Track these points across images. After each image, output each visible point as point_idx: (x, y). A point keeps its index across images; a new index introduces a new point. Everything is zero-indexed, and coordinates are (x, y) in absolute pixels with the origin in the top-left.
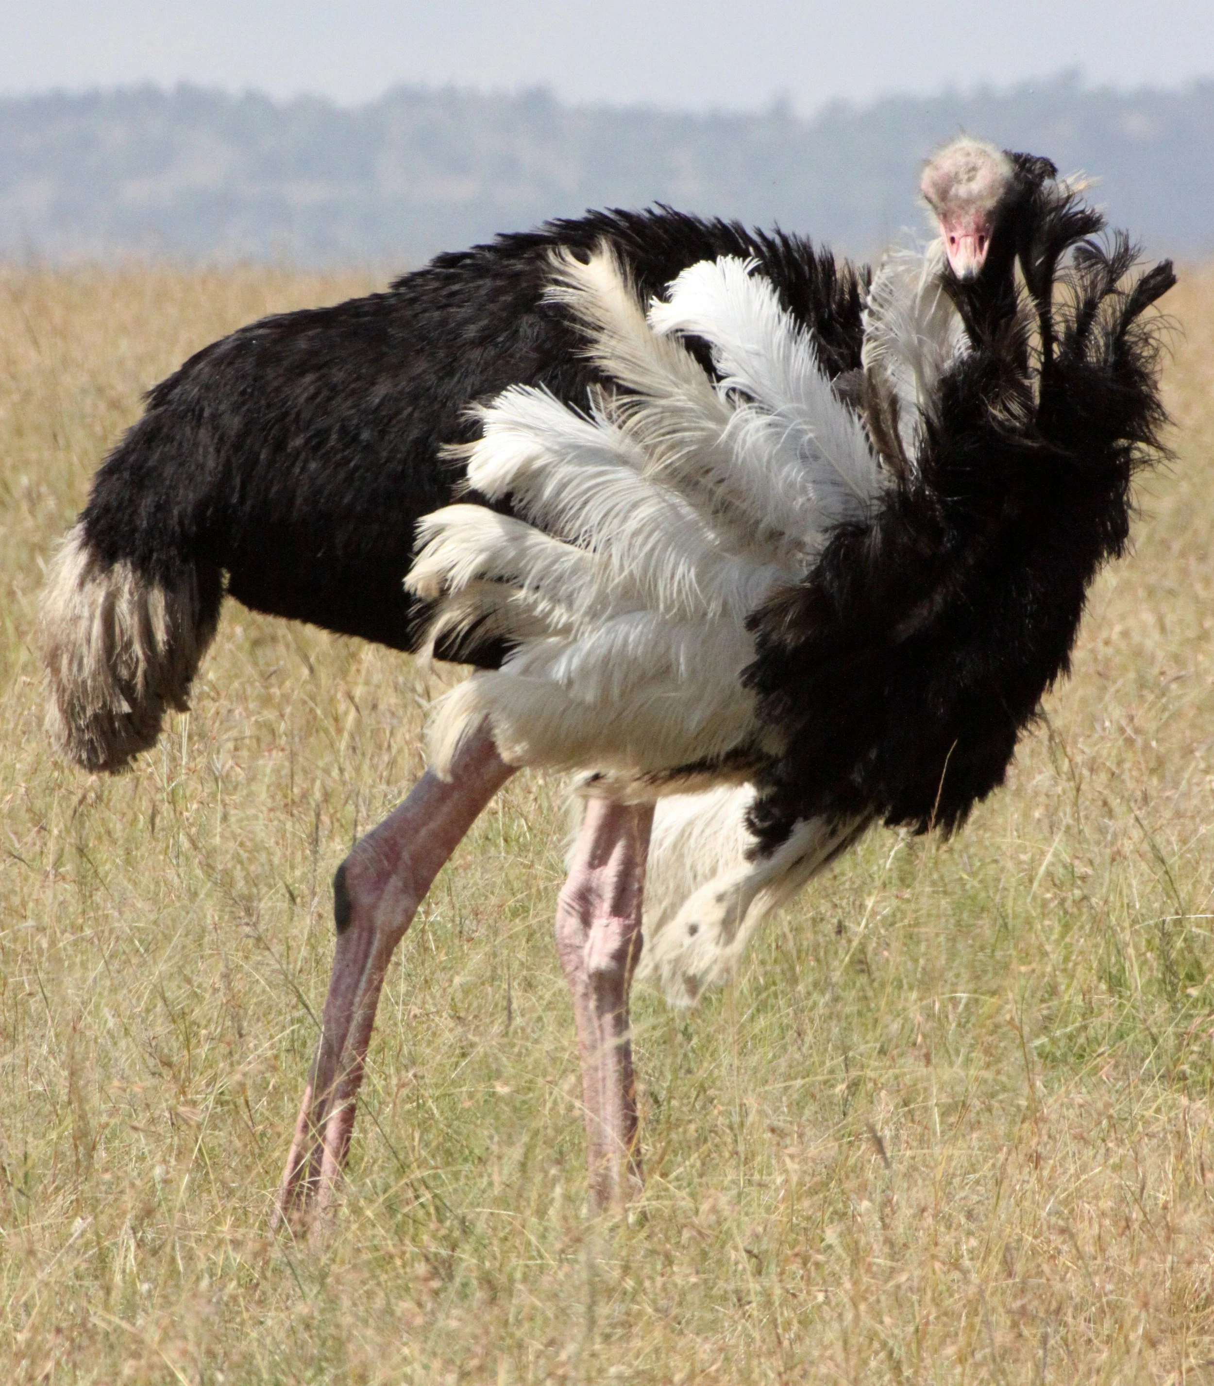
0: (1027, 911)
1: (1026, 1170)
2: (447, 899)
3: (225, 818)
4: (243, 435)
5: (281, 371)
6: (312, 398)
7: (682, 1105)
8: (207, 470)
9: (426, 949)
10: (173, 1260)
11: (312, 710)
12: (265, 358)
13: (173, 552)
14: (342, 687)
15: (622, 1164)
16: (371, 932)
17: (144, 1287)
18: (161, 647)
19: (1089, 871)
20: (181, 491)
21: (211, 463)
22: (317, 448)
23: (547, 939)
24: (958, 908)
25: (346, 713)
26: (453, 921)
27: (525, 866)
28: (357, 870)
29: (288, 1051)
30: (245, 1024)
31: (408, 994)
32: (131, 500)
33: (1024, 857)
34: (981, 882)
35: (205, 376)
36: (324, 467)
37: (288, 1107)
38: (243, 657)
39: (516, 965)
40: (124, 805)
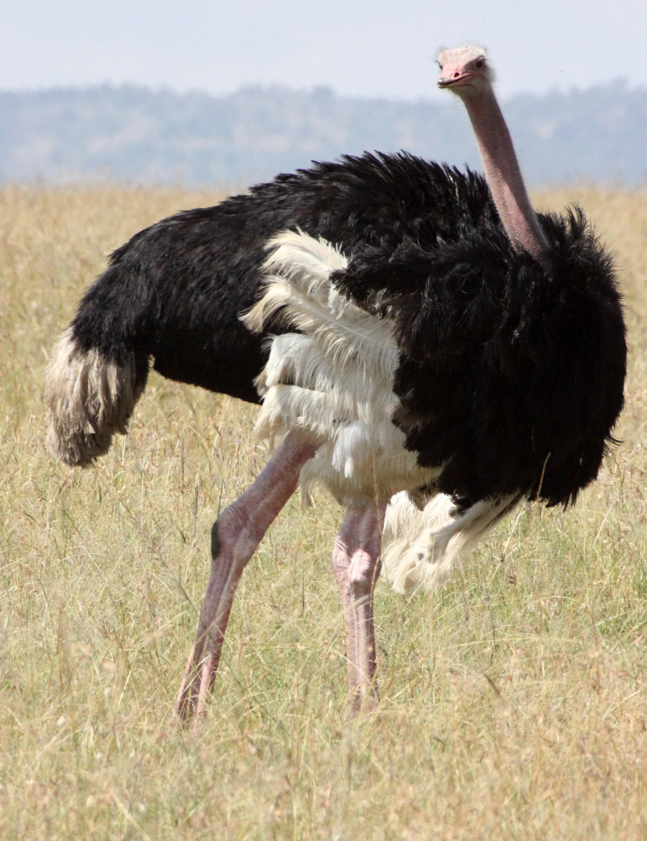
0: (593, 550)
1: (593, 694)
2: (268, 540)
3: (146, 494)
4: (162, 281)
5: (184, 245)
6: (202, 260)
7: (401, 657)
8: (142, 300)
9: (257, 568)
10: (114, 741)
11: (195, 434)
12: (176, 238)
13: (123, 344)
14: (212, 422)
15: (367, 690)
16: (231, 559)
17: (98, 756)
18: (113, 398)
19: (629, 528)
20: (128, 312)
21: (144, 296)
22: (203, 288)
23: (325, 563)
24: (555, 548)
25: (213, 436)
26: (272, 553)
27: (313, 522)
28: (224, 525)
29: (180, 625)
30: (157, 610)
31: (247, 593)
32: (100, 316)
33: (591, 520)
34: (568, 534)
35: (142, 247)
36: (208, 298)
37: (180, 656)
38: (156, 404)
39: (307, 578)
40: (90, 487)
